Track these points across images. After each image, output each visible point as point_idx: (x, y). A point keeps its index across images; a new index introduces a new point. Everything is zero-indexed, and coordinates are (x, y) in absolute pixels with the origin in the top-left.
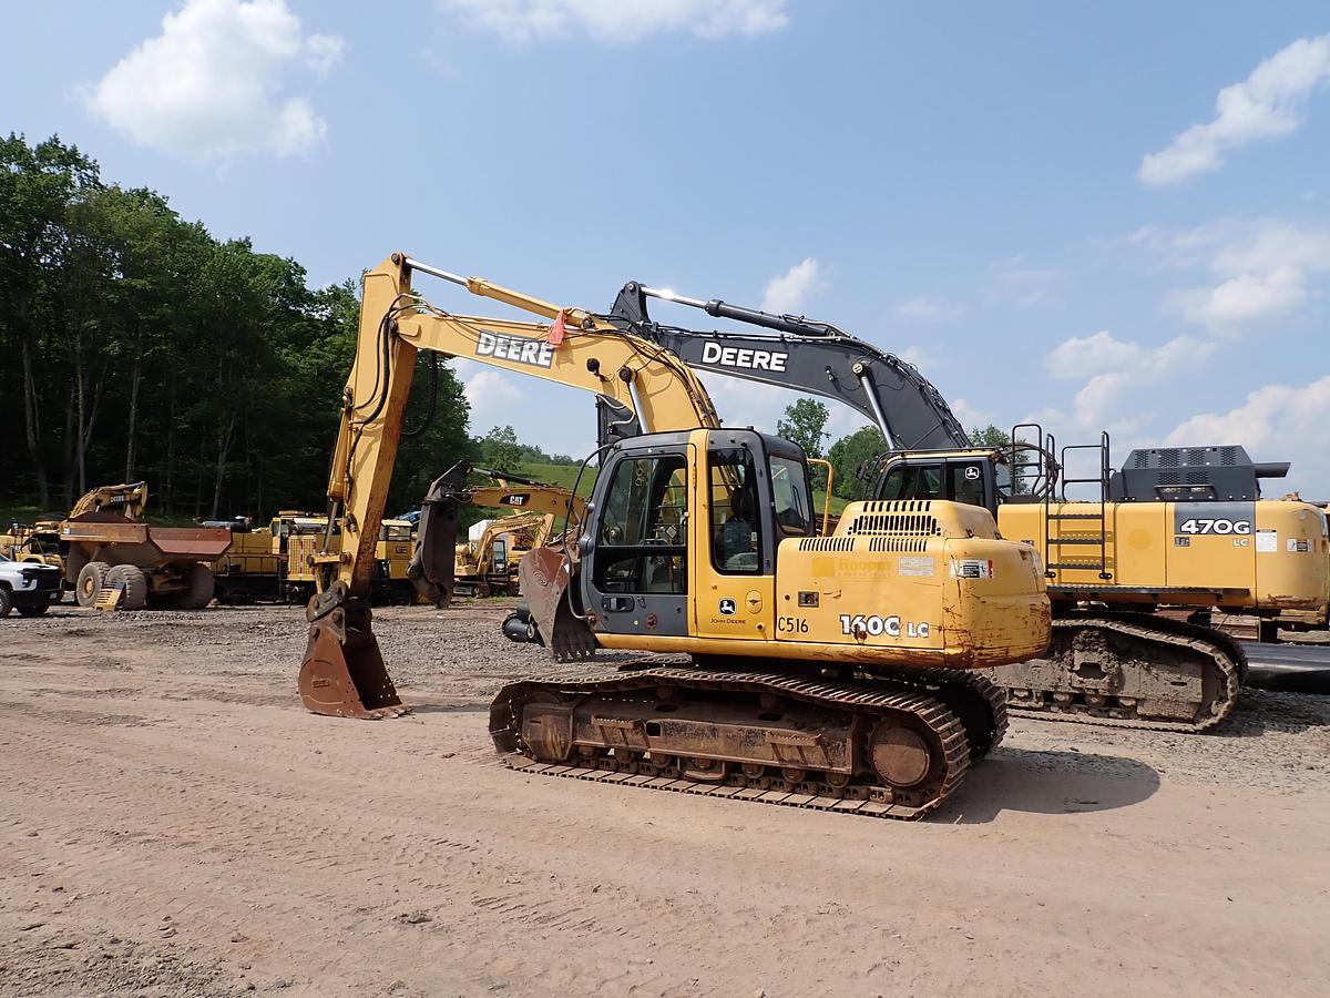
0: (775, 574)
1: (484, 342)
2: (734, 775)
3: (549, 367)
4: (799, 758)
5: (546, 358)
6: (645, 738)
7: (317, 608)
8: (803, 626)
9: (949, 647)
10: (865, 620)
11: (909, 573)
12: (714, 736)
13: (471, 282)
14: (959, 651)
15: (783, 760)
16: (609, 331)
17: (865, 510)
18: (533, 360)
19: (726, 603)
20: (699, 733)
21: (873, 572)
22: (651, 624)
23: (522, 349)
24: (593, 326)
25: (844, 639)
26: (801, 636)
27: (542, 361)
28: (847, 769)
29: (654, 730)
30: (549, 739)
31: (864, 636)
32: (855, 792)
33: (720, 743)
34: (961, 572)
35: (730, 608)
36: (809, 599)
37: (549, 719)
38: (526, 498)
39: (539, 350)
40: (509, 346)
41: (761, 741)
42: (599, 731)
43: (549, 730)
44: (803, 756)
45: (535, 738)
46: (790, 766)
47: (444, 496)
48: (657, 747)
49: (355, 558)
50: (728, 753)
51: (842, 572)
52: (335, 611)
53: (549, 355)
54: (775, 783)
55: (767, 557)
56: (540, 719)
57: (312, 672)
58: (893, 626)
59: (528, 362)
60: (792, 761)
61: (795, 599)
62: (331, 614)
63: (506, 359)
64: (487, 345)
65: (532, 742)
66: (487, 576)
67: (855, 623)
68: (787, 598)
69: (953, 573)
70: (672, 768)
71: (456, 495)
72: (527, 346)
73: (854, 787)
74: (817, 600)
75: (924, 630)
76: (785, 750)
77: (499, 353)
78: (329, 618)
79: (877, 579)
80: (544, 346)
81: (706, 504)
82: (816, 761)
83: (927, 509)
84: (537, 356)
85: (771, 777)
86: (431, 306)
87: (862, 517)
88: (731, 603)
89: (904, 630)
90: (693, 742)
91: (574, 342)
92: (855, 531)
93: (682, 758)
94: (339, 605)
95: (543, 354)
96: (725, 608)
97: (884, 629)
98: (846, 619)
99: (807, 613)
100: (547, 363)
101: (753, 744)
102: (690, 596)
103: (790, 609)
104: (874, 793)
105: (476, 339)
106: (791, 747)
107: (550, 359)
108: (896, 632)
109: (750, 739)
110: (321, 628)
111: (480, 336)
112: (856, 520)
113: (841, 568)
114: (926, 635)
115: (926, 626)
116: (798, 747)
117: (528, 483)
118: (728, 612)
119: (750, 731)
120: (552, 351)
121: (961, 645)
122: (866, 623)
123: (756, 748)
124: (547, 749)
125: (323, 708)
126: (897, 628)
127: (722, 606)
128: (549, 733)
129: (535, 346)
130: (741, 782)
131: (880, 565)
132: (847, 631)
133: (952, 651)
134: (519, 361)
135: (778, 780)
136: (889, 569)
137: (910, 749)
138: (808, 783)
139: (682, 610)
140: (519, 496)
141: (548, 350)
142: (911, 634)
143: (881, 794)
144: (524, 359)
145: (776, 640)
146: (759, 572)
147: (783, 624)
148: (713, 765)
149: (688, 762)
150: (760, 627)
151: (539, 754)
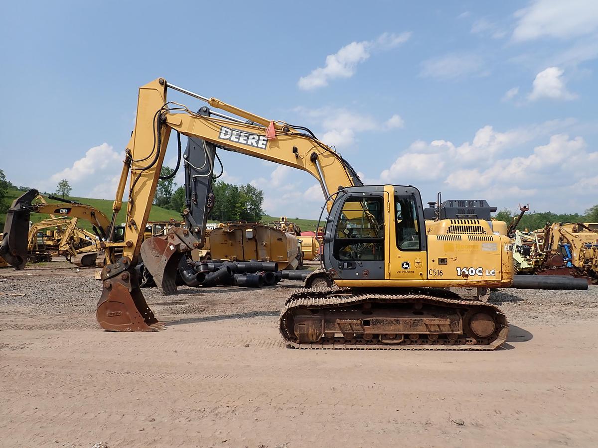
0: (427, 251)
1: (224, 132)
2: (407, 340)
3: (265, 149)
4: (438, 330)
5: (263, 144)
6: (362, 327)
7: (109, 272)
8: (441, 273)
9: (504, 279)
10: (468, 269)
11: (486, 249)
12: (398, 323)
13: (213, 100)
14: (507, 281)
15: (431, 331)
16: (300, 134)
17: (452, 223)
18: (255, 144)
19: (405, 264)
20: (390, 323)
21: (471, 249)
22: (365, 274)
23: (248, 138)
24: (289, 131)
25: (458, 278)
26: (439, 277)
27: (260, 145)
28: (460, 332)
29: (367, 323)
30: (310, 332)
31: (467, 276)
32: (460, 341)
33: (401, 327)
34: (509, 249)
35: (407, 266)
36: (443, 261)
37: (310, 323)
38: (69, 210)
39: (259, 140)
40: (240, 136)
41: (420, 324)
42: (338, 326)
43: (310, 328)
44: (440, 329)
45: (302, 332)
46: (435, 333)
47: (22, 208)
48: (369, 330)
49: (135, 245)
50: (405, 331)
51: (457, 249)
52: (123, 274)
53: (265, 142)
54: (423, 342)
55: (423, 244)
56: (305, 323)
57: (107, 308)
58: (480, 272)
59: (252, 145)
60: (435, 331)
61: (437, 261)
62: (120, 275)
63: (238, 142)
64: (226, 134)
65: (301, 334)
66: (33, 251)
67: (463, 271)
68: (433, 261)
69: (506, 249)
70: (375, 339)
71: (29, 208)
72: (251, 137)
73: (460, 340)
74: (446, 261)
75: (493, 273)
76: (432, 327)
77: (233, 138)
78: (120, 277)
79: (472, 252)
80: (262, 138)
81: (394, 219)
82: (446, 330)
83: (479, 223)
84: (257, 142)
85: (423, 339)
86: (190, 110)
87: (451, 226)
88: (407, 264)
89: (484, 273)
90: (387, 327)
91: (279, 137)
92: (450, 232)
93: (382, 335)
94: (125, 270)
95: (261, 143)
96: (405, 266)
97: (476, 273)
98: (459, 269)
99: (442, 267)
100: (264, 147)
101: (417, 325)
102: (386, 261)
103: (434, 266)
104: (468, 341)
105: (219, 130)
106: (434, 325)
107: (266, 145)
108: (481, 274)
109: (415, 324)
110: (112, 283)
111: (221, 129)
112: (449, 228)
113: (457, 248)
114: (494, 275)
115: (494, 271)
116: (437, 325)
117: (70, 203)
118: (406, 268)
119: (415, 320)
120: (267, 141)
121: (508, 278)
122: (468, 271)
123: (418, 327)
124: (308, 337)
125: (116, 328)
126: (481, 272)
127: (403, 265)
128: (310, 329)
129: (256, 137)
130: (409, 343)
131: (474, 247)
132: (459, 274)
133: (505, 281)
134: (247, 144)
135: (425, 340)
136: (477, 248)
137: (487, 321)
138: (439, 340)
139: (382, 268)
140: (65, 209)
141: (264, 140)
142: (487, 274)
143: (471, 341)
144: (249, 143)
145: (427, 279)
146: (420, 250)
147: (432, 272)
148: (396, 336)
149: (385, 336)
150: (421, 274)
151: (304, 340)
